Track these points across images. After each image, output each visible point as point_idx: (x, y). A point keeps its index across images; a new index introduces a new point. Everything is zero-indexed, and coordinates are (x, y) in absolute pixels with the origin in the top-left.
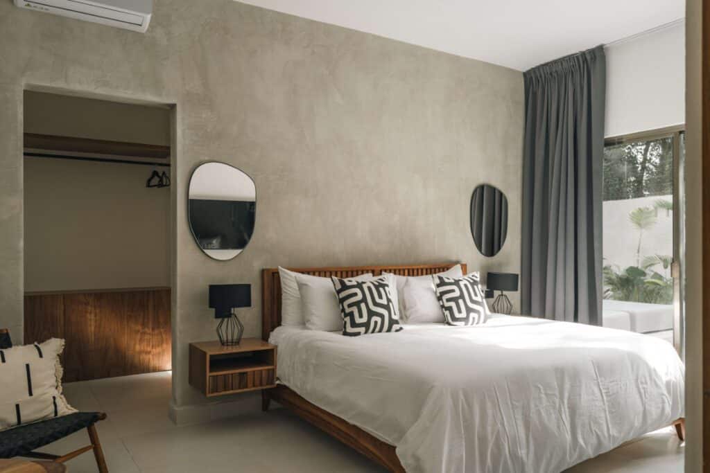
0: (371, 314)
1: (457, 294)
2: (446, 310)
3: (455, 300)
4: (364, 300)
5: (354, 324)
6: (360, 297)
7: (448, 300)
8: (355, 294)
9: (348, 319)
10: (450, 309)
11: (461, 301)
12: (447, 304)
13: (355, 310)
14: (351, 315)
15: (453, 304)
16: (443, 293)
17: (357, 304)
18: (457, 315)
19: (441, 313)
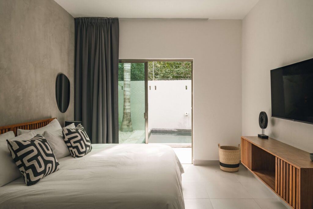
0: (46, 162)
1: (79, 138)
2: (73, 149)
3: (79, 141)
4: (39, 154)
5: (36, 174)
6: (36, 152)
7: (75, 142)
8: (32, 151)
9: (30, 171)
10: (77, 147)
11: (82, 142)
12: (74, 145)
13: (35, 162)
14: (33, 167)
15: (78, 144)
16: (70, 139)
17: (35, 158)
18: (82, 150)
19: (68, 150)
